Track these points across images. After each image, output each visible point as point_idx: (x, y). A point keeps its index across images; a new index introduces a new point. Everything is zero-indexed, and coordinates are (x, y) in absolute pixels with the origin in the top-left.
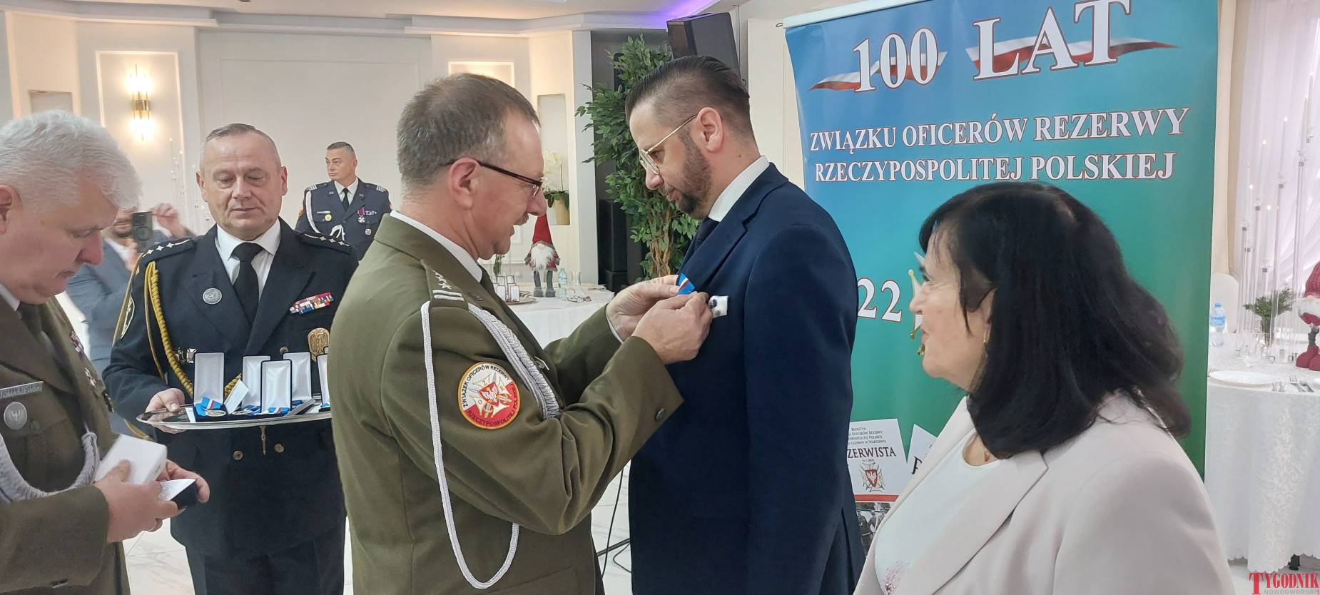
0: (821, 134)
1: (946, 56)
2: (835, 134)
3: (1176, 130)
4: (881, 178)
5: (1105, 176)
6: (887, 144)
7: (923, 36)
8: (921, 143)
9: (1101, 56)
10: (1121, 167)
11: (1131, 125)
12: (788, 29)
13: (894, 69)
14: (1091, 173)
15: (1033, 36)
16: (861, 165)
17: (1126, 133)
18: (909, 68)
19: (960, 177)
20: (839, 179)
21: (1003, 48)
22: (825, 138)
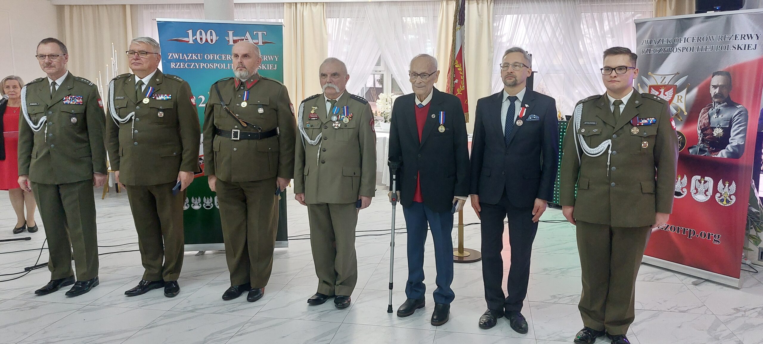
0: (173, 54)
1: (219, 38)
2: (180, 55)
3: (277, 60)
4: (198, 67)
5: (263, 69)
6: (200, 59)
7: (211, 32)
8: (211, 59)
9: (261, 43)
10: (266, 67)
11: (268, 58)
12: (157, 21)
13: (201, 39)
14: (260, 68)
15: (244, 37)
16: (190, 64)
17: (267, 60)
18: (206, 39)
19: (224, 68)
20: (182, 67)
21: (235, 38)
22: (175, 55)
